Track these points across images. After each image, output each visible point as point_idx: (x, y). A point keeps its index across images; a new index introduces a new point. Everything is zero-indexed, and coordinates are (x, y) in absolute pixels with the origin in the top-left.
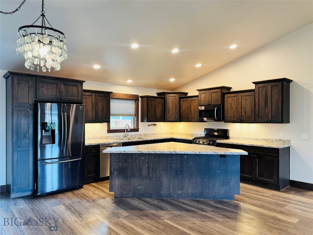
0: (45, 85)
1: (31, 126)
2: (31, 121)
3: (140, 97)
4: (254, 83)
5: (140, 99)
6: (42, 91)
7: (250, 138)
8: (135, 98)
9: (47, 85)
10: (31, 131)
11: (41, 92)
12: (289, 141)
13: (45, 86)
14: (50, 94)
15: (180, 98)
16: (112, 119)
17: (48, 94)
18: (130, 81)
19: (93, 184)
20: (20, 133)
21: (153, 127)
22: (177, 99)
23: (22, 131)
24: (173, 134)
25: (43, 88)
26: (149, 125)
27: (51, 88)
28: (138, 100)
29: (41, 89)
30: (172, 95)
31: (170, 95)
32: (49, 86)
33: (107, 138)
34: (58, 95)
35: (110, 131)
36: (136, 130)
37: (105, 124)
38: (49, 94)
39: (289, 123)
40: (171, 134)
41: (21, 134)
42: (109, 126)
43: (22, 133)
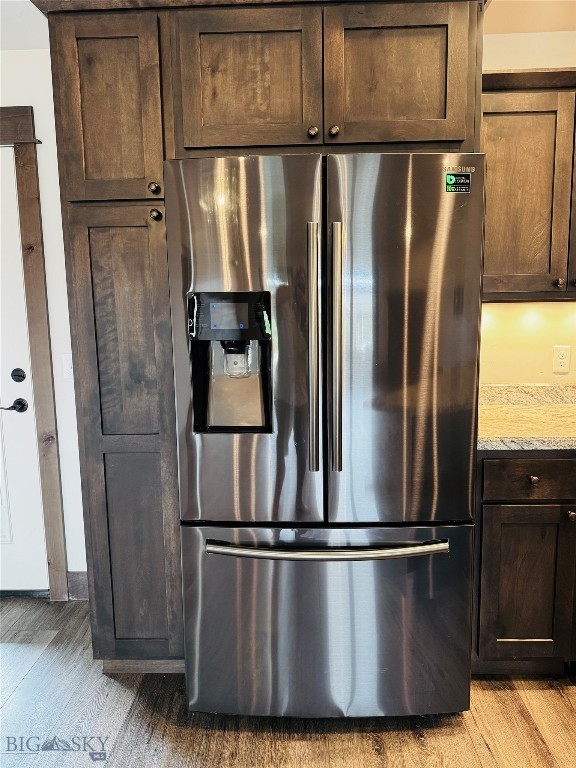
0: (231, 54)
6: (215, 94)
9: (242, 50)
11: (207, 102)
13: (231, 58)
14: (263, 108)
17: (247, 109)
20: (113, 356)
23: (122, 346)
25: (219, 75)
27: (265, 68)
29: (209, 78)
32: (251, 56)
34: (311, 114)
38: (253, 107)
41: (117, 360)
43: (121, 355)
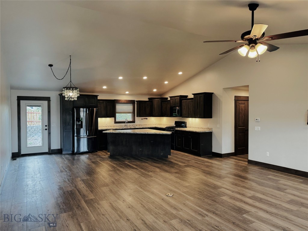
1: (71, 119)
2: (71, 117)
3: (136, 101)
4: (193, 94)
5: (136, 102)
6: (76, 102)
7: (195, 127)
8: (132, 102)
10: (71, 122)
12: (212, 129)
14: (80, 103)
15: (162, 101)
16: (117, 115)
18: (127, 92)
19: (104, 151)
21: (145, 120)
22: (160, 102)
23: (67, 122)
24: (161, 125)
26: (142, 119)
27: (81, 100)
28: (135, 103)
30: (157, 99)
31: (155, 100)
32: (79, 99)
33: (114, 126)
35: (116, 122)
36: (133, 122)
37: (113, 118)
39: (212, 118)
40: (159, 125)
42: (115, 119)
